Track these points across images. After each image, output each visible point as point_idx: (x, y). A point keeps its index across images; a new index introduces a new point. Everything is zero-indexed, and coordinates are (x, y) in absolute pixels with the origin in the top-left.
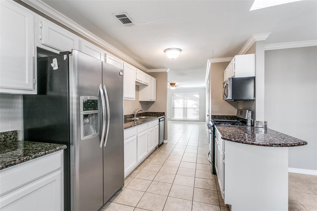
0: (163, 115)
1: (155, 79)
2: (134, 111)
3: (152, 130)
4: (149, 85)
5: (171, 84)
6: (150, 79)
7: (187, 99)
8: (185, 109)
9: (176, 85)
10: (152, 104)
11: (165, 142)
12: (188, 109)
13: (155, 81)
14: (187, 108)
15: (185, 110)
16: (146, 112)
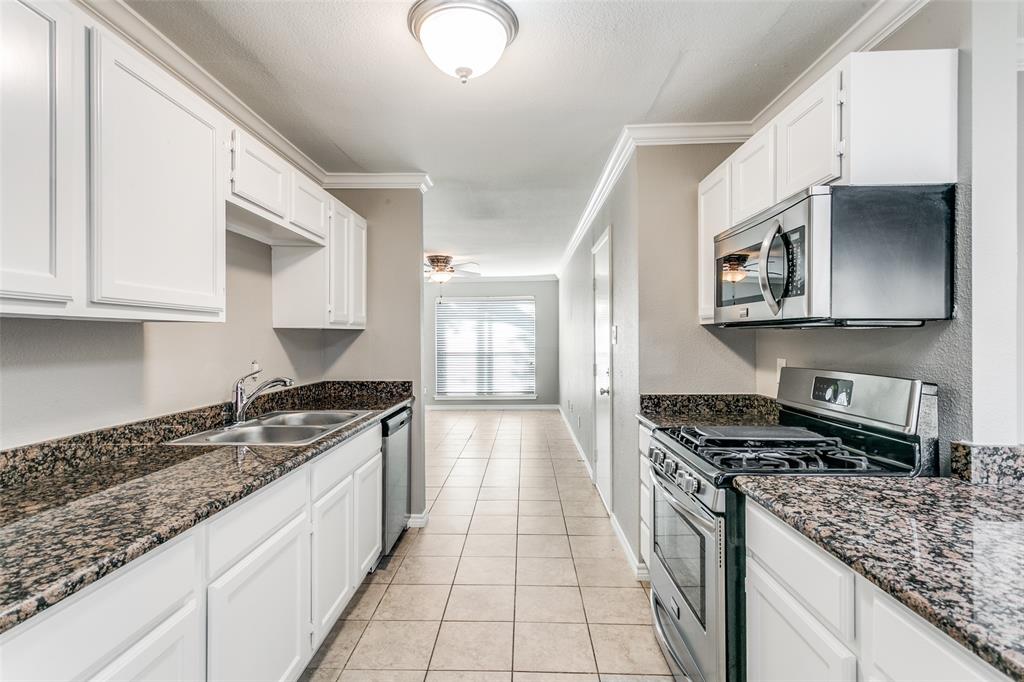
0: (402, 398)
1: (363, 223)
2: (231, 388)
3: (344, 496)
4: (330, 243)
5: (435, 261)
6: (331, 214)
7: (491, 320)
8: (484, 359)
9: (452, 263)
10: (347, 346)
11: (414, 522)
12: (496, 359)
13: (364, 233)
14: (490, 355)
15: (486, 361)
16: (316, 386)
